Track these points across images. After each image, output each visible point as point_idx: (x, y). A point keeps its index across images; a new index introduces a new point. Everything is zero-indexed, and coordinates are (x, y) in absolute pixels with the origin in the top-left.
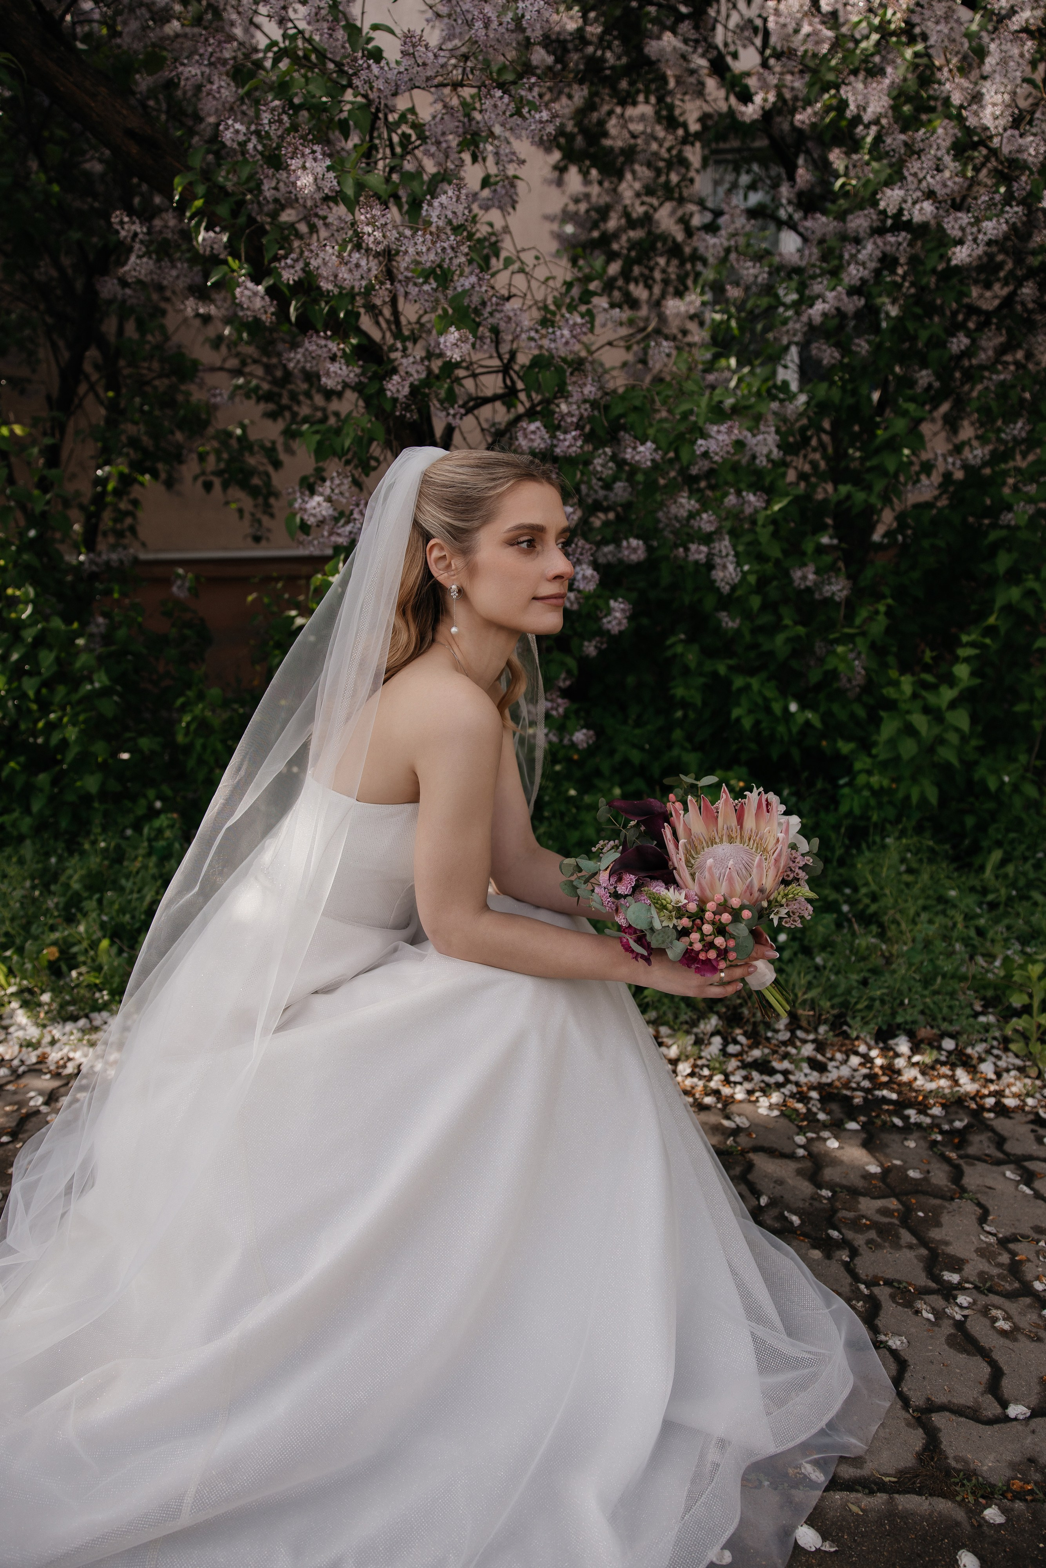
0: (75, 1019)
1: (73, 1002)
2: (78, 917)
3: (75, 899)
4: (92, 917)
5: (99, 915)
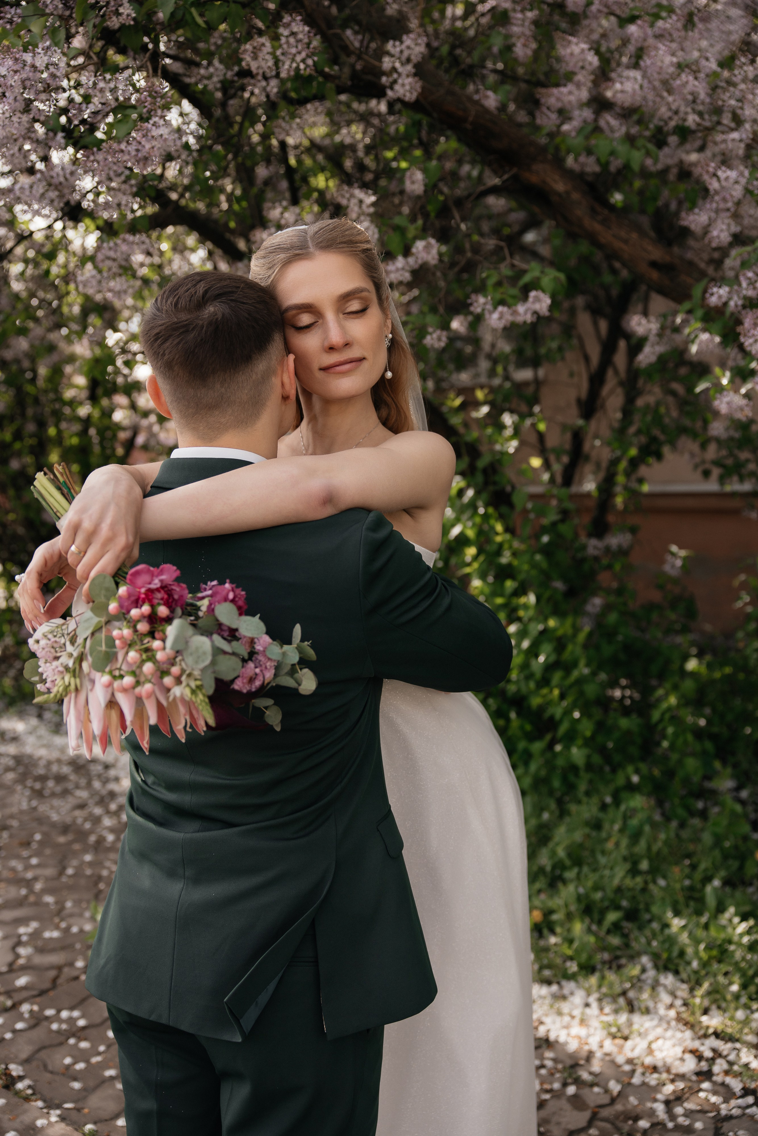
0: (548, 982)
1: (549, 966)
2: (560, 885)
3: (559, 866)
4: (571, 888)
5: (577, 887)
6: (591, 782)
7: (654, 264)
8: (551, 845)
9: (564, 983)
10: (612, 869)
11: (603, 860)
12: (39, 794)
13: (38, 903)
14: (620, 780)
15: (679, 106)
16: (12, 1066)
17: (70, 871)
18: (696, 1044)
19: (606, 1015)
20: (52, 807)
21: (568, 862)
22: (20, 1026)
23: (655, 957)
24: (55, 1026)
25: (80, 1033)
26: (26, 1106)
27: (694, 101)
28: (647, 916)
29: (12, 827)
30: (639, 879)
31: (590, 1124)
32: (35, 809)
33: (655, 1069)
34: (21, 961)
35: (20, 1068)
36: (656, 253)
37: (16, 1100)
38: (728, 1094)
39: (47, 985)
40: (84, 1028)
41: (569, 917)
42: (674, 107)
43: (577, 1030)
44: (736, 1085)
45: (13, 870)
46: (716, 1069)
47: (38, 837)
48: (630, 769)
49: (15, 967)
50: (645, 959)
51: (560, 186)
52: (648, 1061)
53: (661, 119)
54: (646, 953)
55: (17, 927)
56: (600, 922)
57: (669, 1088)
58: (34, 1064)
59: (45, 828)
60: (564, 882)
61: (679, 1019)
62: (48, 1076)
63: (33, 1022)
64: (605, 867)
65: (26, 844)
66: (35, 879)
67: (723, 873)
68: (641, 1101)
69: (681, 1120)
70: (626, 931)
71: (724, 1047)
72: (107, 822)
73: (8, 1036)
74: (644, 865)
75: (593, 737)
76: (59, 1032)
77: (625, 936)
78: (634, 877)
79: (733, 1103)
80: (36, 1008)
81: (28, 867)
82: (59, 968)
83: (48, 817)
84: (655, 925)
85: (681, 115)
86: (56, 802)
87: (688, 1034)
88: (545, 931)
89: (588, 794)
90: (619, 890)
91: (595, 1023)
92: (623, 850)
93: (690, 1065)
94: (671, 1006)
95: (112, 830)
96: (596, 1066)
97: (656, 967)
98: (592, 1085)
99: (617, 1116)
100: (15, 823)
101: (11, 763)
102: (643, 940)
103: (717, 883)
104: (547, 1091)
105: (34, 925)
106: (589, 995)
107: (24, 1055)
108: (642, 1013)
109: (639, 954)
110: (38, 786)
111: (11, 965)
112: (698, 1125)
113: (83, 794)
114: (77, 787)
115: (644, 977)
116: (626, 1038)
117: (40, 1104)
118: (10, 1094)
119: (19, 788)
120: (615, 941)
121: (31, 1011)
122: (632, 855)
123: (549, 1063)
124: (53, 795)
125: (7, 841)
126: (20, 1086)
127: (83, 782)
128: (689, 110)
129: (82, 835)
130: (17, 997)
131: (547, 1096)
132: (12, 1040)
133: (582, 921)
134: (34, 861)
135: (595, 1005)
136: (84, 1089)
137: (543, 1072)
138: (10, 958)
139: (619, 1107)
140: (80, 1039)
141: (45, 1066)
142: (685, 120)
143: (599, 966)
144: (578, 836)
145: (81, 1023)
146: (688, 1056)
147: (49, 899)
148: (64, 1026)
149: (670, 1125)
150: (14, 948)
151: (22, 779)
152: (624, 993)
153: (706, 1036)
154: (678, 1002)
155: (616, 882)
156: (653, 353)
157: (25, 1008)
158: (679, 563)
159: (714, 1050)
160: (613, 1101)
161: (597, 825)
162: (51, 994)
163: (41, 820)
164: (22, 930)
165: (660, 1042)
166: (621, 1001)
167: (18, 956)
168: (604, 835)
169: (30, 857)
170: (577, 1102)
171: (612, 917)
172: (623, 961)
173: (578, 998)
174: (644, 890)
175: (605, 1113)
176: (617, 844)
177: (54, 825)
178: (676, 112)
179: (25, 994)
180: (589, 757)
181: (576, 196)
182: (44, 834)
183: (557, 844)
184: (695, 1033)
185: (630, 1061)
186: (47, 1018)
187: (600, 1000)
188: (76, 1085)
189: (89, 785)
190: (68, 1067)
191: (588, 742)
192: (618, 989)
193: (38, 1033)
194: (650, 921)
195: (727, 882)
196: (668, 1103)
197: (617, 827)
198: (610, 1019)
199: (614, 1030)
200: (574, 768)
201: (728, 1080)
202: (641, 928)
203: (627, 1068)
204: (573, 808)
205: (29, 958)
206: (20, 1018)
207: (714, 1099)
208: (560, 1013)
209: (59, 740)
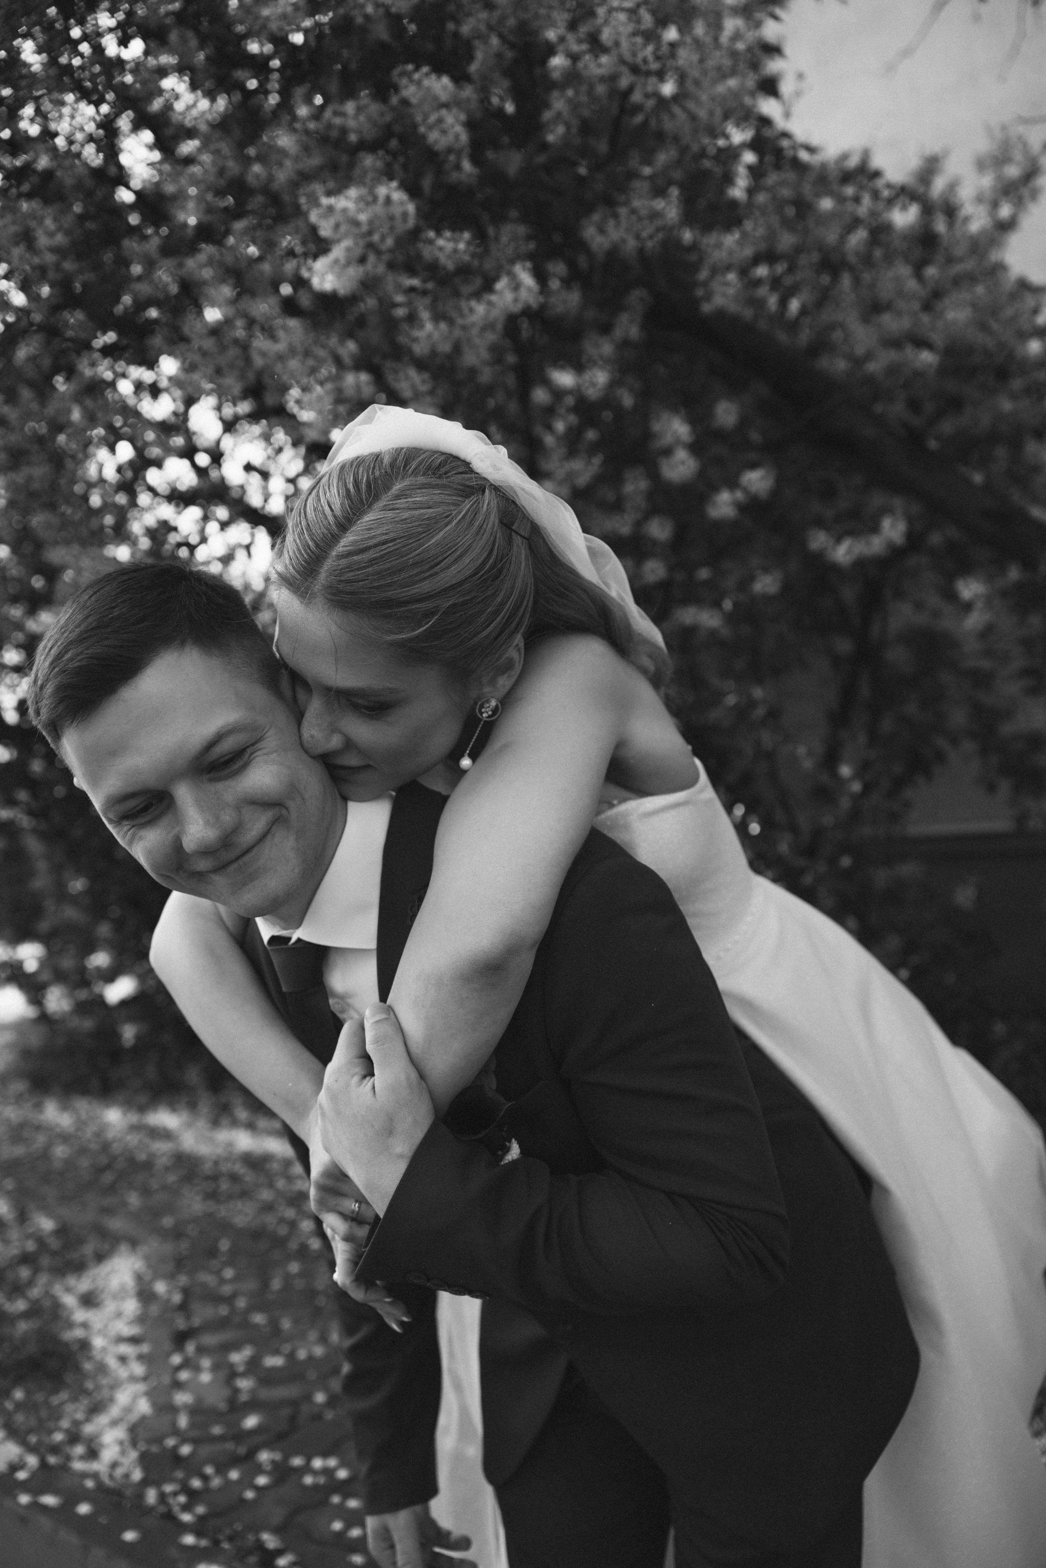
12: (212, 1196)
13: (245, 1324)
16: (264, 1537)
17: (276, 1286)
20: (234, 1210)
22: (262, 1481)
24: (308, 1480)
25: (343, 1489)
32: (213, 1213)
34: (244, 1397)
35: (275, 1538)
39: (284, 1426)
40: (347, 1481)
45: (204, 1285)
49: (237, 1404)
55: (228, 1354)
58: (293, 1531)
59: (231, 1235)
62: (316, 1548)
63: (278, 1475)
65: (213, 1253)
66: (235, 1295)
73: (250, 1495)
76: (315, 1487)
80: (278, 1456)
81: (222, 1281)
82: (294, 1403)
86: (236, 1205)
101: (171, 1163)
105: (248, 1350)
107: (277, 1520)
110: (209, 1187)
111: (230, 1402)
113: (266, 1195)
114: (257, 1187)
119: (187, 1189)
121: (273, 1461)
124: (230, 1197)
127: (263, 1181)
129: (280, 1242)
130: (250, 1443)
132: (255, 1501)
134: (228, 1273)
138: (226, 1393)
140: (346, 1496)
141: (308, 1535)
145: (342, 1474)
147: (259, 1319)
148: (322, 1480)
150: (229, 1381)
151: (187, 1180)
157: (264, 1456)
162: (294, 1436)
163: (225, 1227)
164: (234, 1357)
167: (237, 1391)
169: (222, 1269)
177: (242, 1231)
179: (259, 1439)
182: (231, 1242)
186: (295, 1469)
189: (271, 1185)
190: (341, 1534)
193: (288, 1490)
205: (252, 1391)
206: (260, 1470)
209: (224, 1135)
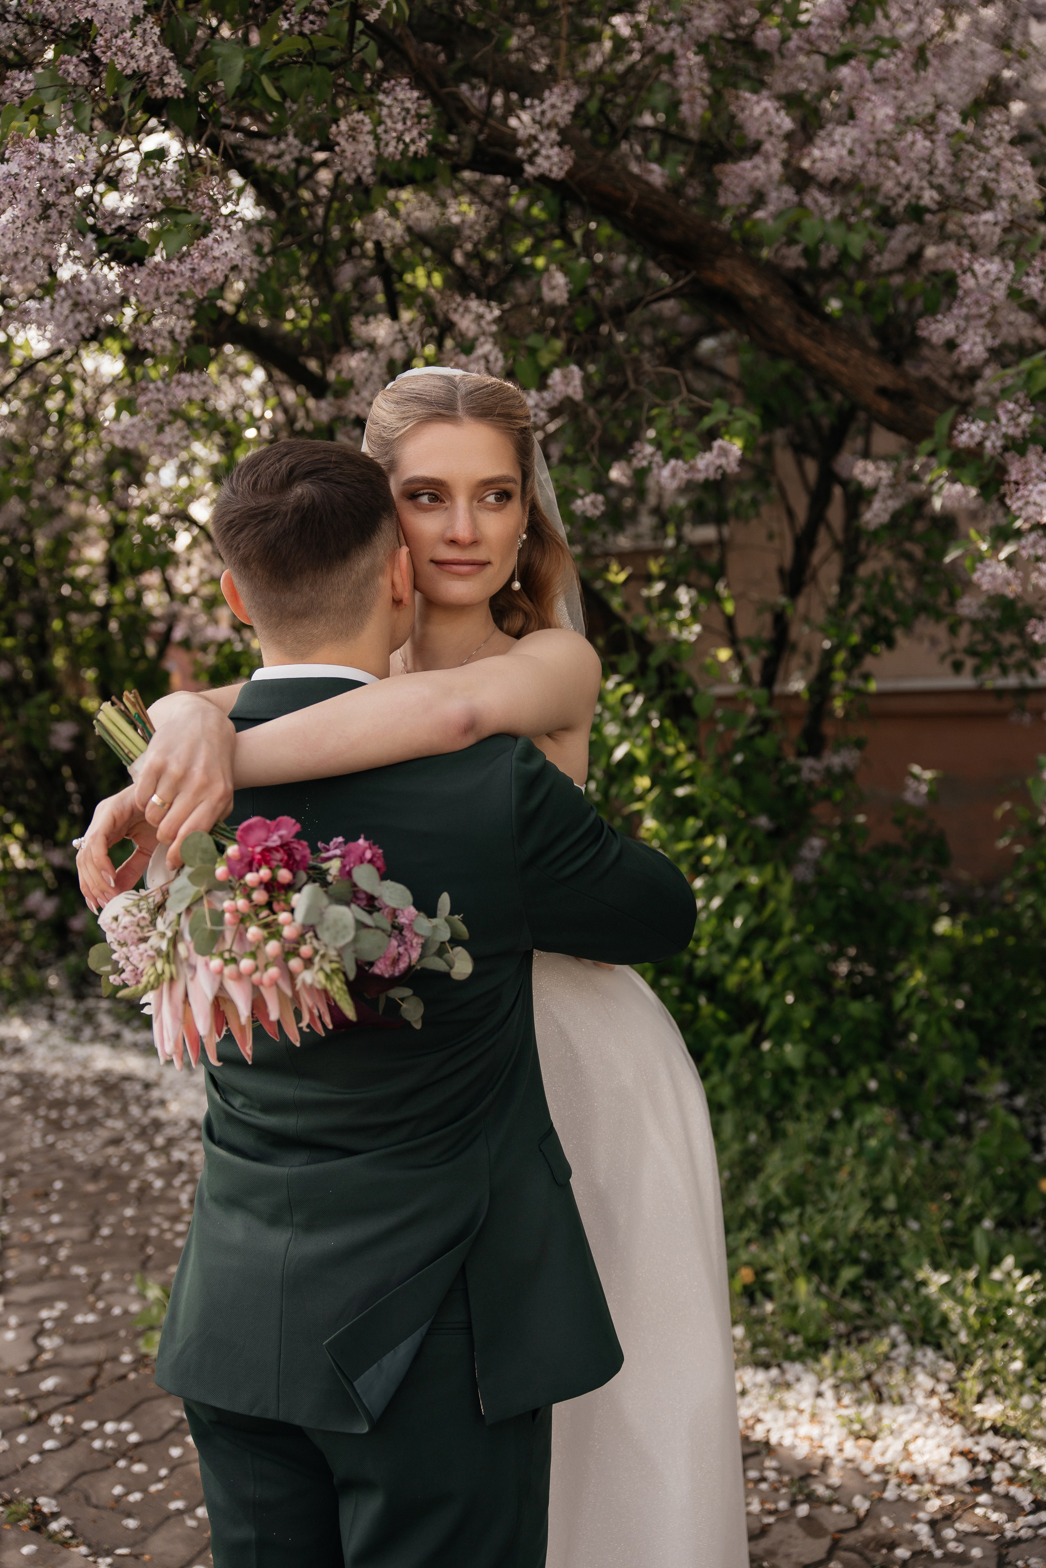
0: (766, 1366)
1: (765, 1344)
2: (777, 1232)
3: (774, 1206)
4: (792, 1235)
5: (799, 1234)
6: (812, 1090)
7: (883, 392)
8: (762, 1177)
9: (786, 1365)
10: (845, 1208)
11: (833, 1197)
12: (56, 1126)
13: (63, 1277)
14: (853, 1087)
15: (911, 179)
16: (42, 1500)
17: (105, 1231)
18: (969, 1443)
19: (846, 1407)
20: (76, 1144)
21: (786, 1201)
22: (49, 1444)
23: (909, 1328)
24: (97, 1444)
25: (132, 1453)
26: (64, 1553)
27: (931, 173)
28: (896, 1272)
29: (21, 1171)
30: (883, 1222)
31: (830, 1555)
32: (52, 1146)
33: (914, 1478)
34: (46, 1356)
35: (54, 1502)
36: (885, 376)
37: (50, 1545)
38: (1014, 1508)
39: (84, 1388)
40: (137, 1445)
41: (791, 1275)
42: (904, 181)
43: (806, 1429)
44: (1025, 1497)
45: (28, 1231)
46: (996, 1476)
47: (58, 1185)
48: (864, 1071)
49: (38, 1364)
50: (894, 1330)
51: (754, 289)
52: (905, 1467)
53: (887, 197)
54: (895, 1321)
55: (38, 1310)
56: (832, 1282)
57: (934, 1504)
58: (72, 1495)
59: (67, 1173)
60: (782, 1228)
61: (944, 1409)
62: (92, 1511)
63: (67, 1439)
64: (836, 1206)
65: (45, 1195)
66: (59, 1243)
67: (996, 1210)
68: (898, 1522)
69: (952, 1546)
70: (867, 1292)
71: (1007, 1447)
72: (152, 1162)
73: (34, 1459)
74: (891, 1202)
75: (812, 1030)
76: (103, 1451)
77: (868, 1299)
78: (876, 1219)
79: (1021, 1521)
80: (69, 1420)
81: (47, 1227)
82: (99, 1365)
83: (71, 1157)
84: (906, 1284)
85: (914, 190)
86: (80, 1137)
87: (957, 1430)
88: (759, 1296)
89: (809, 1107)
90: (856, 1237)
91: (831, 1419)
92: (861, 1182)
93: (961, 1471)
94: (932, 1393)
95: (159, 1173)
96: (835, 1477)
97: (910, 1340)
98: (831, 1502)
99: (866, 1543)
100: (26, 1167)
101: (15, 1084)
102: (891, 1304)
103: (987, 1224)
104: (770, 1513)
105: (61, 1306)
106: (821, 1381)
107: (57, 1485)
108: (894, 1403)
109: (886, 1324)
110: (54, 1114)
111: (32, 1362)
112: (976, 1552)
113: (118, 1124)
114: (108, 1115)
115: (894, 1354)
116: (874, 1438)
117: (83, 1550)
118: (42, 1538)
119: (28, 1118)
120: (855, 1306)
121: (64, 1424)
122: (872, 1189)
123: (771, 1475)
124: (76, 1126)
125: (16, 1191)
126: (54, 1526)
127: (116, 1108)
128: (925, 184)
129: (119, 1181)
130: (44, 1405)
131: (771, 1520)
132: (39, 1464)
133: (809, 1281)
134: (55, 1219)
135: (829, 1394)
136: (141, 1529)
137: (764, 1486)
138: (30, 1352)
139: (868, 1531)
140: (132, 1461)
141: (87, 1499)
142: (919, 197)
143: (833, 1342)
144: (797, 1165)
145: (133, 1438)
146: (957, 1460)
147: (79, 1270)
148: (110, 1444)
149: (938, 1553)
150: (35, 1339)
151: (31, 1107)
152: (869, 1377)
153: (981, 1432)
154: (942, 1388)
155: (852, 1225)
156: (885, 510)
157: (55, 1420)
158: (924, 789)
159: (992, 1451)
160: (860, 1522)
161: (823, 1150)
162: (90, 1399)
163: (62, 1162)
164: (44, 1314)
165: (920, 1441)
166: (865, 1386)
167: (41, 1350)
168: (833, 1162)
169: (49, 1213)
170: (811, 1526)
171: (848, 1273)
172: (865, 1334)
173: (807, 1385)
174: (890, 1236)
175: (849, 1539)
176: (852, 1174)
177: (79, 1168)
178: (908, 188)
179: (54, 1401)
180: (808, 1056)
181: (775, 302)
182: (66, 1180)
183: (771, 1177)
184: (967, 1429)
185: (880, 1469)
186: (86, 1433)
187: (836, 1387)
188: (132, 1523)
189: (124, 1111)
190: (118, 1499)
191: (808, 1035)
192: (861, 1373)
193: (76, 1454)
194: (900, 1278)
195: (1001, 1223)
196: (933, 1524)
197: (850, 1151)
198: (851, 1412)
199: (856, 1427)
200: (789, 1072)
201: (1013, 1490)
202: (887, 1288)
203: (877, 1478)
204: (790, 1127)
205: (56, 1351)
206: (50, 1433)
207: (995, 1517)
208: (783, 1407)
209: (79, 1051)
